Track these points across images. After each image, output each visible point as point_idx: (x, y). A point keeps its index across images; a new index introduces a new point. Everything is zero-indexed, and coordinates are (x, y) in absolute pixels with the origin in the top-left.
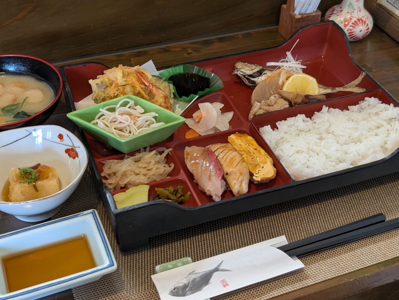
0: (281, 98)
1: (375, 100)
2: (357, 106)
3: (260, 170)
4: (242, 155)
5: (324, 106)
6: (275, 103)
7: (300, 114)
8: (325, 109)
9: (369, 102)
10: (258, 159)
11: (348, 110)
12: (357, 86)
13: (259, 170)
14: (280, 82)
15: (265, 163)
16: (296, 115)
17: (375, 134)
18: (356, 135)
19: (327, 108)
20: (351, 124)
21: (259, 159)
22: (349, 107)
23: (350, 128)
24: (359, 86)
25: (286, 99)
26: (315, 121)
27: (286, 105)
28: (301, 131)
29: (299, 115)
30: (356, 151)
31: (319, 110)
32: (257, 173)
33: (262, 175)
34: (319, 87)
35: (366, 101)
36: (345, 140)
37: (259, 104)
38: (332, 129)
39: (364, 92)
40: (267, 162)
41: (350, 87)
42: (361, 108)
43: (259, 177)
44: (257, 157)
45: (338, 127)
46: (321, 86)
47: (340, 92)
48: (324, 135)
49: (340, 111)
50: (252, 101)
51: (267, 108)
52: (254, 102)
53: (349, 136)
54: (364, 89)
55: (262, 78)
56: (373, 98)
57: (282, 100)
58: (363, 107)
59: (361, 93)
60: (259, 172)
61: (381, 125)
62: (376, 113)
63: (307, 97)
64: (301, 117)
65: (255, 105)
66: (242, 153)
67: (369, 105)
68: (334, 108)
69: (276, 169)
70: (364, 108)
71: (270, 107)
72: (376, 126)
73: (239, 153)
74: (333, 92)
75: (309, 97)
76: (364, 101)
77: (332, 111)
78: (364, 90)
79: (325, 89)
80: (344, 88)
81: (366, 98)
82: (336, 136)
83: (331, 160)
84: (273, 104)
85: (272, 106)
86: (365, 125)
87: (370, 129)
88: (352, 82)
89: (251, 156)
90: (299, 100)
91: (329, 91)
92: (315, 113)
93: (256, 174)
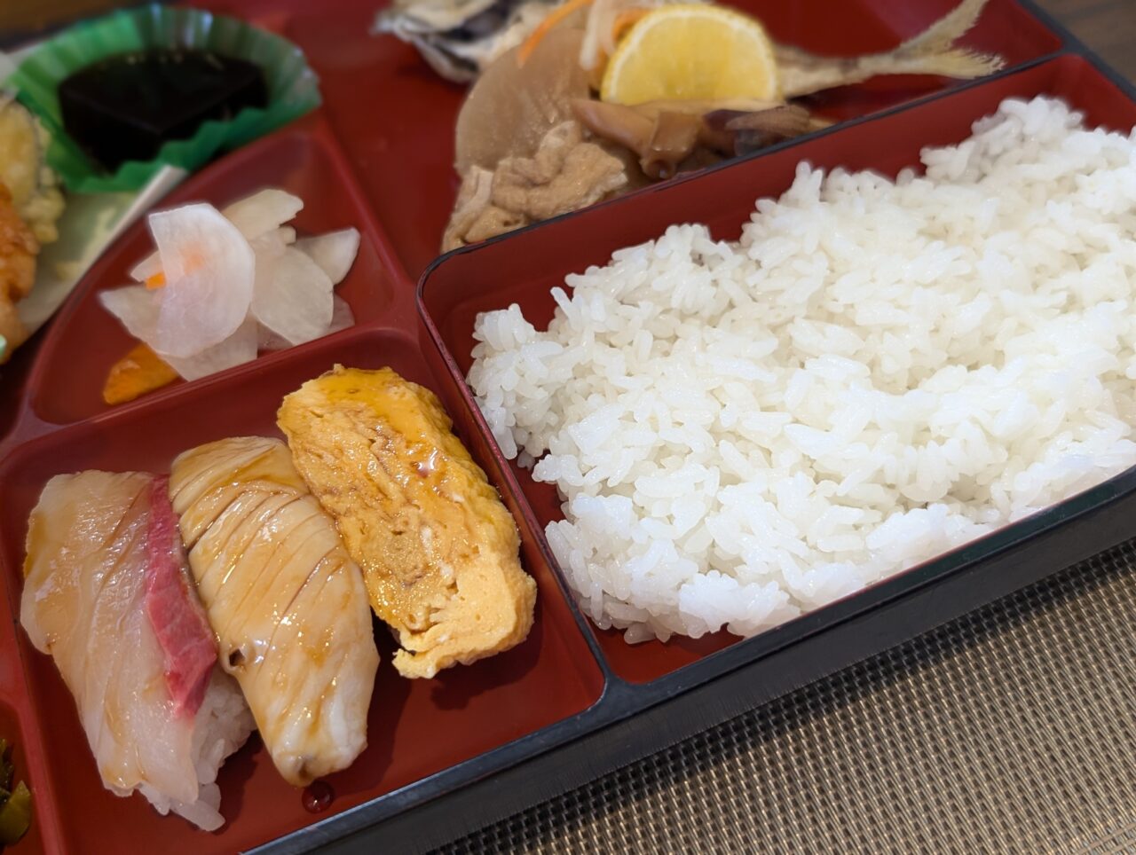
0: (588, 140)
1: (1052, 108)
2: (967, 148)
3: (437, 610)
4: (334, 517)
5: (803, 168)
6: (560, 171)
7: (680, 223)
8: (807, 179)
9: (1023, 124)
10: (427, 532)
11: (922, 170)
12: (959, 43)
13: (431, 610)
14: (587, 56)
15: (465, 557)
16: (656, 233)
17: (1062, 298)
18: (967, 317)
19: (819, 173)
20: (938, 259)
21: (435, 536)
22: (930, 156)
23: (935, 283)
24: (973, 41)
25: (612, 144)
26: (754, 253)
27: (612, 173)
28: (683, 316)
29: (672, 230)
30: (974, 421)
31: (778, 187)
32: (417, 626)
33: (444, 638)
34: (781, 62)
35: (1005, 118)
36: (913, 351)
37: (486, 175)
38: (844, 292)
39: (998, 76)
40: (476, 550)
41: (927, 50)
42: (985, 154)
43: (429, 656)
44: (423, 523)
45: (873, 280)
46: (791, 54)
47: (878, 79)
48: (804, 334)
49: (884, 183)
50: (458, 165)
51: (517, 197)
52: (467, 168)
53: (933, 328)
54: (997, 59)
55: (507, 40)
56: (1040, 102)
57: (593, 151)
58: (995, 149)
59: (980, 81)
60: (434, 617)
61: (1088, 245)
62: (1060, 180)
63: (719, 119)
64: (684, 239)
65: (469, 181)
66: (341, 507)
67: (1023, 139)
68: (854, 167)
69: (531, 582)
70: (998, 156)
71: (536, 192)
72: (1064, 252)
73: (322, 508)
74: (849, 82)
75: (730, 124)
76: (998, 116)
77: (841, 189)
78: (995, 64)
79: (811, 67)
80: (899, 57)
81: (1011, 105)
82: (864, 332)
83: (841, 490)
84: (548, 174)
85: (546, 184)
86: (1012, 259)
87: (1037, 270)
88: (938, 28)
89: (389, 518)
90: (680, 144)
91: (827, 75)
92: (763, 203)
93: (414, 632)
